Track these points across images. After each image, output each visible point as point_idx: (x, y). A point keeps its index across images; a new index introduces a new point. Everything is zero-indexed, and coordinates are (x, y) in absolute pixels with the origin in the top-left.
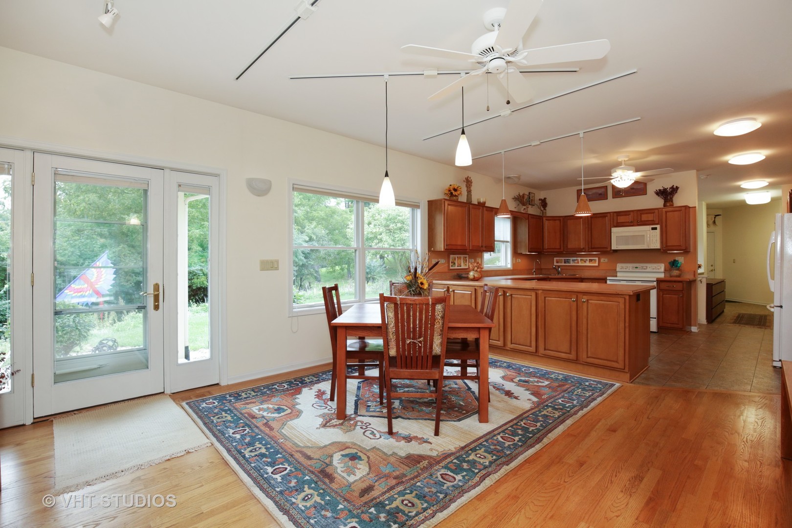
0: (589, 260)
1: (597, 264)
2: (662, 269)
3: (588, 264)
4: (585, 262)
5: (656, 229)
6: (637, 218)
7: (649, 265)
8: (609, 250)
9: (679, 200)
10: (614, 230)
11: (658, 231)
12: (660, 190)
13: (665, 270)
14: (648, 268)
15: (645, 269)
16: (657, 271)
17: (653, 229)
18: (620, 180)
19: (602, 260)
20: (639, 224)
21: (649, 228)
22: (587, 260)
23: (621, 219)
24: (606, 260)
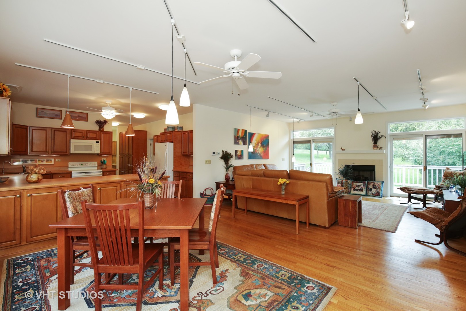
0: (46, 160)
1: (53, 163)
2: (97, 165)
3: (45, 163)
4: (42, 161)
5: (98, 142)
6: (86, 135)
7: (89, 163)
8: (67, 153)
9: (106, 128)
10: (72, 141)
11: (99, 144)
12: (98, 121)
13: (98, 165)
14: (89, 164)
15: (87, 165)
16: (94, 166)
17: (97, 142)
18: (110, 115)
19: (57, 160)
20: (87, 138)
21: (95, 141)
22: (44, 160)
23: (77, 134)
24: (60, 160)
